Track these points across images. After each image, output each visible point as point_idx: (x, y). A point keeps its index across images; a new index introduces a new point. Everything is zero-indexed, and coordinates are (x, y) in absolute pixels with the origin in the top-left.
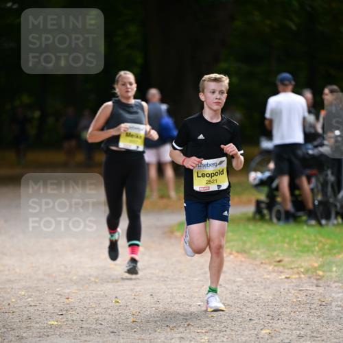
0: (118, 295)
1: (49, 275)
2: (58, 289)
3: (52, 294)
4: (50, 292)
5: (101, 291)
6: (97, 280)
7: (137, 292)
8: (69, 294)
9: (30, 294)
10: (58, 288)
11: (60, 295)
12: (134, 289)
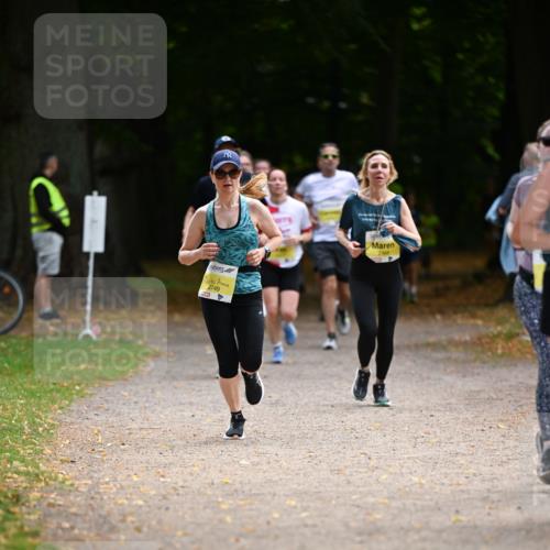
0: (460, 508)
1: (339, 471)
2: (354, 497)
3: (345, 504)
4: (341, 500)
5: (431, 500)
6: (423, 482)
7: (493, 502)
8: (373, 504)
9: (305, 504)
10: (355, 494)
11: (358, 506)
12: (488, 497)
